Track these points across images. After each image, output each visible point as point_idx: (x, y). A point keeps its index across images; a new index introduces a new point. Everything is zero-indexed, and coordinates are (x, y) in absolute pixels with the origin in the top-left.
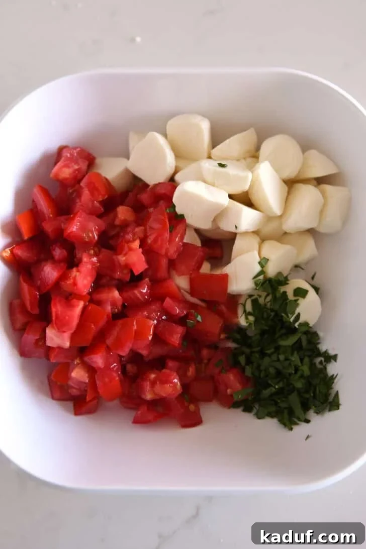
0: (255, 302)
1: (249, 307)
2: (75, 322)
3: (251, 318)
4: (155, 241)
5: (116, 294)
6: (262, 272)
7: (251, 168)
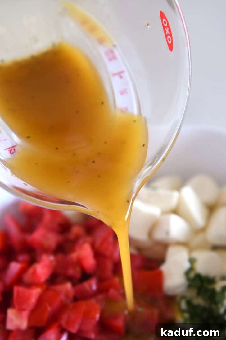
0: (189, 303)
1: (184, 305)
2: (33, 300)
3: (186, 315)
4: (102, 244)
5: (69, 286)
6: (191, 269)
7: (178, 188)
